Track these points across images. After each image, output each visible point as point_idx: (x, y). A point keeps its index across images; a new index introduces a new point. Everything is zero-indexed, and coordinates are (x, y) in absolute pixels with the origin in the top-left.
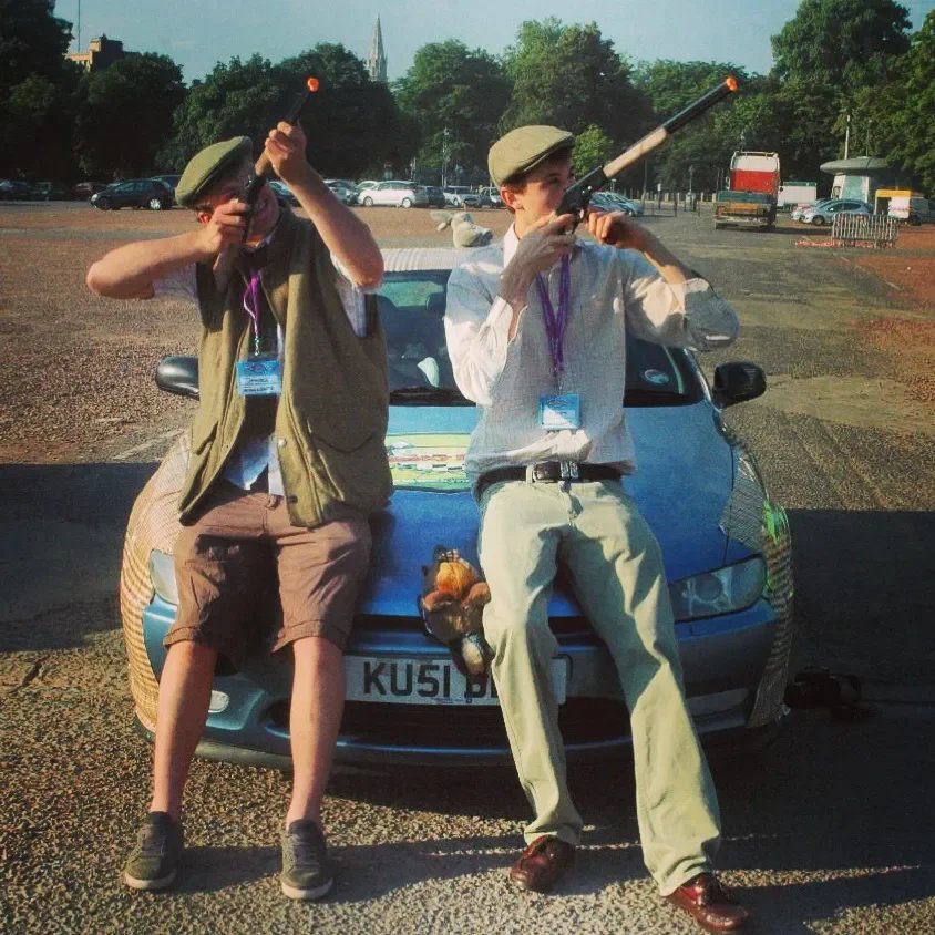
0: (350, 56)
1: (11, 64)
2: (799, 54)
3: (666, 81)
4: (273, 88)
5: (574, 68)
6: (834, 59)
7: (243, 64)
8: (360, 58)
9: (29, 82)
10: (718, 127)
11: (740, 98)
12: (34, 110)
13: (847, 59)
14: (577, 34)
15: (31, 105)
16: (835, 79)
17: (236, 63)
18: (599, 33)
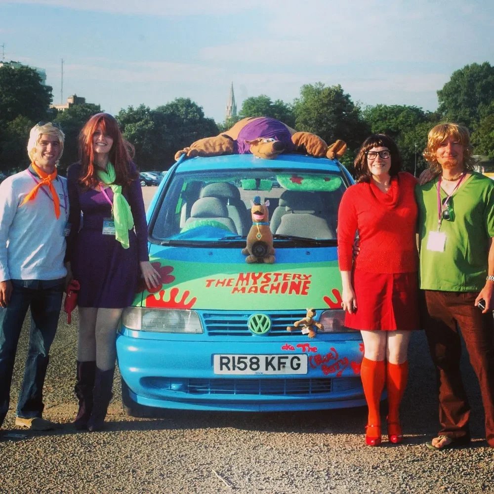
0: (193, 105)
1: (8, 110)
2: (453, 100)
3: (379, 116)
4: (151, 122)
5: (328, 109)
6: (472, 103)
7: (135, 109)
8: (199, 106)
9: (18, 120)
10: (407, 141)
11: (419, 124)
12: (19, 135)
13: (479, 103)
14: (330, 91)
15: (18, 132)
16: (472, 114)
17: (131, 109)
18: (342, 91)
